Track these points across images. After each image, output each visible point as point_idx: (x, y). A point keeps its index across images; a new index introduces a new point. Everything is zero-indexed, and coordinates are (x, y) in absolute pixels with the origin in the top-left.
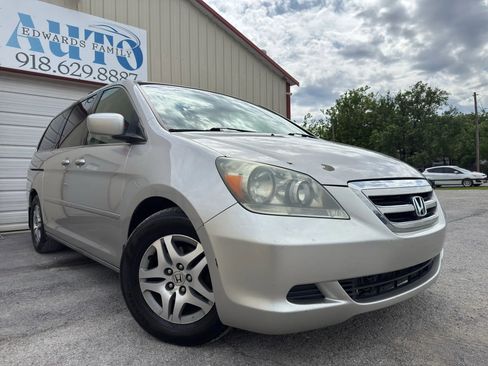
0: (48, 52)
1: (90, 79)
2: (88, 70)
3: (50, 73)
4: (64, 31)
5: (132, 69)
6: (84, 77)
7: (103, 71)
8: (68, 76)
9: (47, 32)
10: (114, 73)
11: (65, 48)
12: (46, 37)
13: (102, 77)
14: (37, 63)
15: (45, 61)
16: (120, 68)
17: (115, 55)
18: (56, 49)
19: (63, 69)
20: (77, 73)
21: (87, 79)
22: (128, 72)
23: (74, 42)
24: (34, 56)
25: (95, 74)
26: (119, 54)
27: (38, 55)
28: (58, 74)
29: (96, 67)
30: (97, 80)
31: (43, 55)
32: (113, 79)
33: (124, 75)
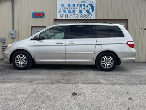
0: (67, 13)
1: (78, 18)
2: (77, 16)
3: (68, 18)
4: (72, 6)
5: (90, 13)
6: (76, 18)
7: (81, 15)
8: (72, 18)
10: (84, 15)
11: (72, 11)
13: (81, 17)
14: (65, 16)
16: (87, 14)
17: (85, 10)
18: (69, 12)
19: (71, 17)
22: (89, 14)
24: (64, 15)
26: (87, 9)
27: (65, 14)
29: (79, 14)
30: (80, 19)
31: (66, 14)
32: (84, 17)
33: (88, 16)
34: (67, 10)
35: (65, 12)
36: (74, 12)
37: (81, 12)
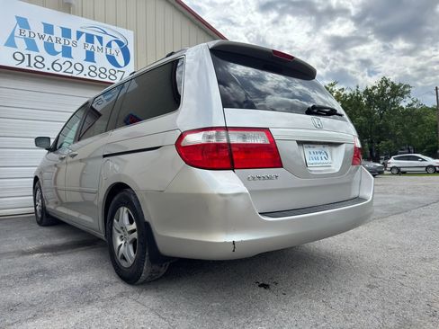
0: (42, 52)
1: (82, 76)
2: (79, 67)
3: (45, 70)
4: (58, 33)
5: (120, 67)
6: (75, 74)
7: (93, 69)
8: (61, 73)
9: (42, 34)
10: (103, 70)
11: (58, 48)
12: (41, 37)
13: (92, 74)
14: (33, 61)
15: (40, 60)
16: (109, 66)
17: (104, 54)
18: (50, 48)
19: (56, 67)
20: (70, 70)
21: (78, 76)
22: (116, 69)
23: (67, 43)
24: (29, 55)
25: (86, 71)
26: (108, 53)
27: (33, 54)
28: (52, 71)
29: (87, 65)
30: (88, 77)
31: (38, 54)
32: (102, 75)
33: (113, 72)
34: (40, 44)
35: (31, 45)
36: (67, 52)
37: (90, 57)
